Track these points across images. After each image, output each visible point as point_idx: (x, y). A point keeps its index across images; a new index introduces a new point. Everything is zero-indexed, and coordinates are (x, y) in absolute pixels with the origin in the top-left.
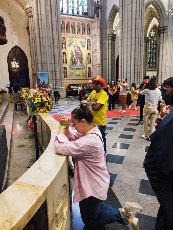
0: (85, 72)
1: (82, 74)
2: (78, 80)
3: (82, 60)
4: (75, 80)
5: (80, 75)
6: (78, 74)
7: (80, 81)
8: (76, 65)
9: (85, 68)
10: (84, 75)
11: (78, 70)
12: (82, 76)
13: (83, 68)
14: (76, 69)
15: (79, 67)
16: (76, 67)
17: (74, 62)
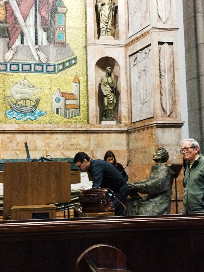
3: (54, 12)
6: (25, 99)
8: (18, 43)
9: (75, 59)
10: (68, 102)
11: (30, 74)
12: (58, 109)
13: (63, 64)
14: (14, 67)
15: (38, 55)
16: (11, 57)
17: (5, 25)
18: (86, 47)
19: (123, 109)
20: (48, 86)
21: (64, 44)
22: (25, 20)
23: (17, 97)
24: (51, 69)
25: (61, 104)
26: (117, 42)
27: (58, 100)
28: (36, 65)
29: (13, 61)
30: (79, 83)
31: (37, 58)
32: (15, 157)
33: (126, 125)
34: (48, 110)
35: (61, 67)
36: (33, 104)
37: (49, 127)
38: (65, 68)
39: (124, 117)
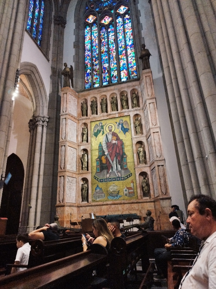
0: (131, 185)
1: (125, 189)
2: (113, 206)
3: (122, 157)
4: (106, 207)
5: (121, 194)
6: (114, 191)
7: (120, 207)
8: (111, 171)
9: (131, 174)
10: (130, 191)
11: (115, 181)
12: (126, 194)
13: (127, 176)
14: (110, 180)
15: (118, 174)
16: (108, 176)
17: (106, 165)
18: (135, 169)
19: (152, 192)
20: (122, 186)
21: (127, 169)
22: (113, 162)
23: (111, 191)
24: (123, 179)
25: (127, 192)
26: (146, 165)
27: (126, 190)
28: (117, 178)
29: (109, 178)
30: (133, 183)
31: (117, 175)
32: (112, 214)
33: (153, 199)
34: (123, 194)
35: (126, 178)
36: (117, 193)
37: (123, 202)
38: (128, 178)
39: (152, 195)
